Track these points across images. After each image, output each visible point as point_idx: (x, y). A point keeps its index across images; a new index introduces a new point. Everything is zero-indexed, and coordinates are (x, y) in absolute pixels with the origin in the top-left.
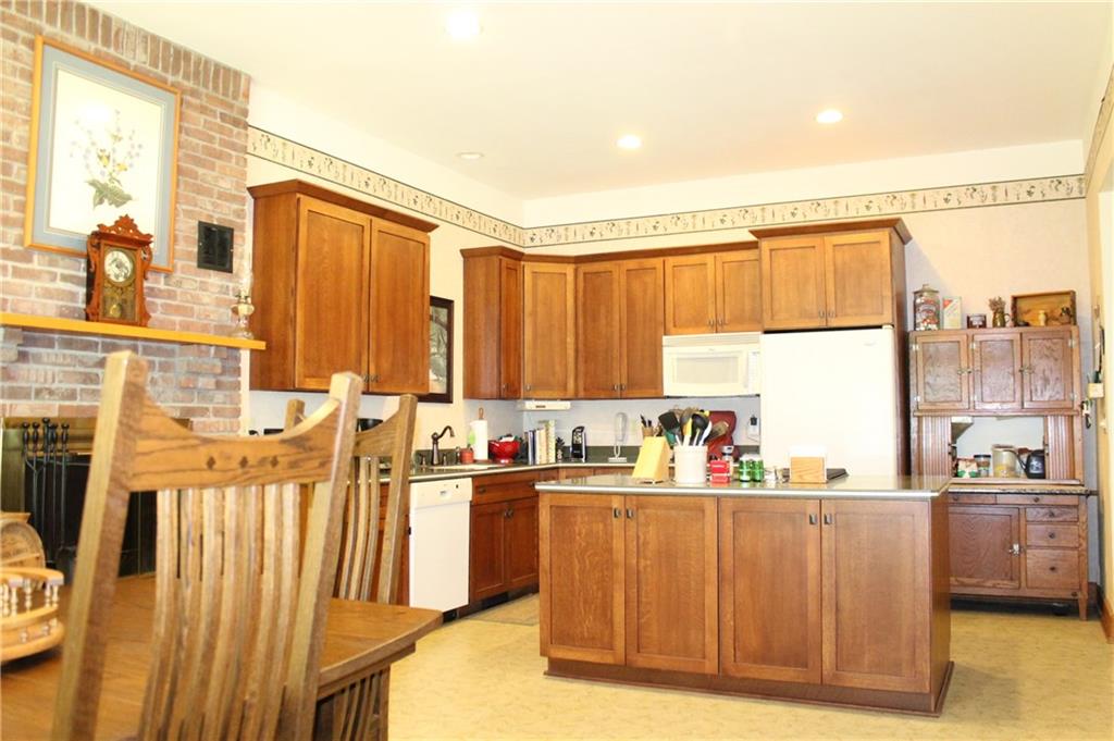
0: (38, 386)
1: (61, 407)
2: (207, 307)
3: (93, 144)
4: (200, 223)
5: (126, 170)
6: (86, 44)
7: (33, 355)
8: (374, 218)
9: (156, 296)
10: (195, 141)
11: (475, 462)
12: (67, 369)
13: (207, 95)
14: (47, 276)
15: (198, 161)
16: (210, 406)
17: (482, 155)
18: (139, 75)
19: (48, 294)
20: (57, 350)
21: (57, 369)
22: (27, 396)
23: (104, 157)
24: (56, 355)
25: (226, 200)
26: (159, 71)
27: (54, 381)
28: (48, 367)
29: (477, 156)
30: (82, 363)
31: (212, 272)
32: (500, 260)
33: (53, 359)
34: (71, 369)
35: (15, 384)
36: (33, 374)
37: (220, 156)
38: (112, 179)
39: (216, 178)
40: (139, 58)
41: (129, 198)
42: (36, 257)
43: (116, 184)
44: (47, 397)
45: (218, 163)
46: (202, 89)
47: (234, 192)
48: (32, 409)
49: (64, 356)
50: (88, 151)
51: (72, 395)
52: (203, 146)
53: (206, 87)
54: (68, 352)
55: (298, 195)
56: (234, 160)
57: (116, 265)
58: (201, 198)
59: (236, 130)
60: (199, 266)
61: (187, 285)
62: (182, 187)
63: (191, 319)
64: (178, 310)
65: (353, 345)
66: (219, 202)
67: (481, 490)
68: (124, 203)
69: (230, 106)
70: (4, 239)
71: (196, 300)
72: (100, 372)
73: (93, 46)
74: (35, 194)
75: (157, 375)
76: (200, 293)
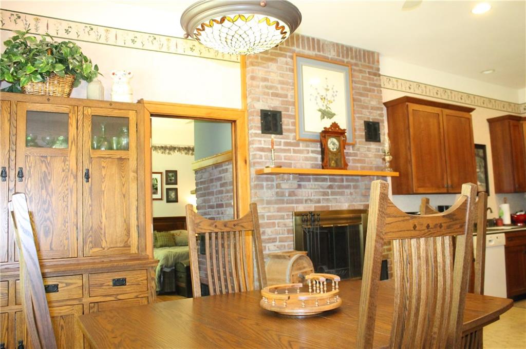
0: (306, 198)
1: (315, 206)
2: (371, 159)
3: (318, 94)
4: (365, 122)
5: (332, 102)
6: (311, 53)
7: (303, 185)
8: (443, 109)
9: (349, 156)
10: (359, 85)
11: (504, 225)
12: (316, 190)
13: (361, 65)
14: (305, 152)
15: (361, 95)
17: (494, 70)
18: (333, 62)
19: (306, 159)
20: (312, 182)
21: (312, 190)
22: (302, 203)
23: (323, 99)
24: (312, 185)
25: (375, 110)
26: (341, 58)
27: (311, 196)
28: (309, 190)
29: (491, 72)
30: (322, 188)
31: (371, 143)
32: (509, 122)
33: (311, 186)
34: (318, 190)
35: (297, 198)
36: (304, 193)
37: (370, 90)
38: (327, 108)
39: (369, 101)
40: (332, 54)
41: (334, 115)
42: (301, 144)
43: (329, 109)
44: (309, 202)
45: (369, 93)
46: (359, 63)
47: (378, 106)
48: (304, 208)
49: (315, 185)
50: (316, 97)
51: (319, 201)
52: (363, 87)
53: (360, 60)
54: (316, 183)
55: (407, 103)
56: (376, 92)
57: (333, 144)
58: (364, 110)
59: (375, 78)
60: (366, 141)
61: (362, 150)
62: (355, 106)
63: (364, 165)
64: (359, 161)
65: (439, 170)
66: (372, 111)
67: (510, 239)
68: (333, 117)
69: (371, 68)
70: (287, 138)
71: (366, 156)
72: (329, 191)
73: (314, 53)
74: (299, 118)
75: (352, 190)
76: (368, 153)
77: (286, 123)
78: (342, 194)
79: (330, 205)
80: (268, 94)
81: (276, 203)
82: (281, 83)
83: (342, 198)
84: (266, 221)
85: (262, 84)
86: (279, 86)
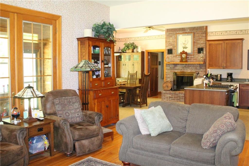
4: (198, 48)
5: (187, 44)
6: (181, 32)
7: (177, 66)
8: (225, 41)
14: (178, 58)
15: (197, 40)
16: (200, 71)
18: (189, 33)
19: (179, 60)
20: (180, 65)
21: (180, 67)
23: (184, 44)
30: (182, 66)
31: (200, 54)
35: (175, 69)
36: (177, 68)
37: (201, 39)
38: (185, 46)
39: (200, 42)
40: (188, 31)
41: (187, 47)
42: (177, 56)
45: (201, 40)
46: (198, 31)
47: (203, 43)
48: (177, 71)
50: (182, 44)
51: (181, 70)
52: (198, 38)
53: (198, 30)
57: (184, 56)
58: (198, 45)
59: (203, 34)
60: (198, 53)
61: (196, 56)
64: (195, 59)
66: (201, 45)
69: (203, 31)
70: (174, 55)
71: (198, 58)
72: (185, 67)
73: (182, 32)
74: (177, 50)
75: (192, 67)
76: (198, 57)
77: (173, 51)
78: (189, 68)
79: (185, 71)
80: (170, 45)
81: (170, 70)
82: (173, 42)
83: (188, 69)
84: (168, 74)
85: (168, 43)
86: (172, 43)
